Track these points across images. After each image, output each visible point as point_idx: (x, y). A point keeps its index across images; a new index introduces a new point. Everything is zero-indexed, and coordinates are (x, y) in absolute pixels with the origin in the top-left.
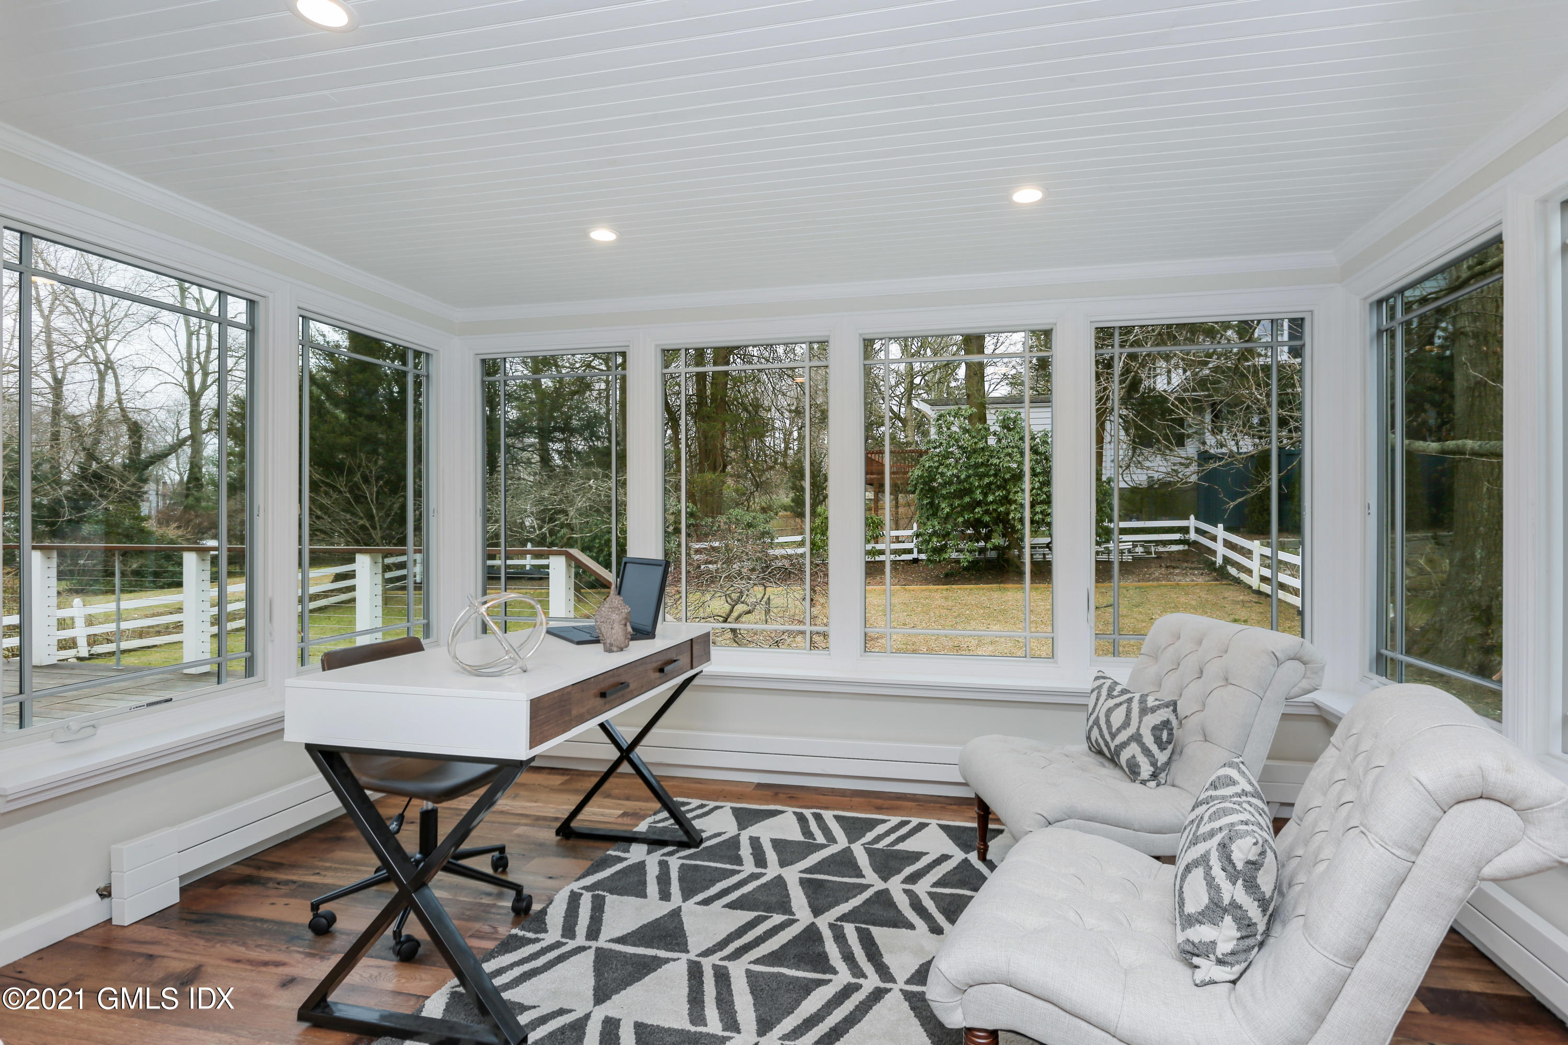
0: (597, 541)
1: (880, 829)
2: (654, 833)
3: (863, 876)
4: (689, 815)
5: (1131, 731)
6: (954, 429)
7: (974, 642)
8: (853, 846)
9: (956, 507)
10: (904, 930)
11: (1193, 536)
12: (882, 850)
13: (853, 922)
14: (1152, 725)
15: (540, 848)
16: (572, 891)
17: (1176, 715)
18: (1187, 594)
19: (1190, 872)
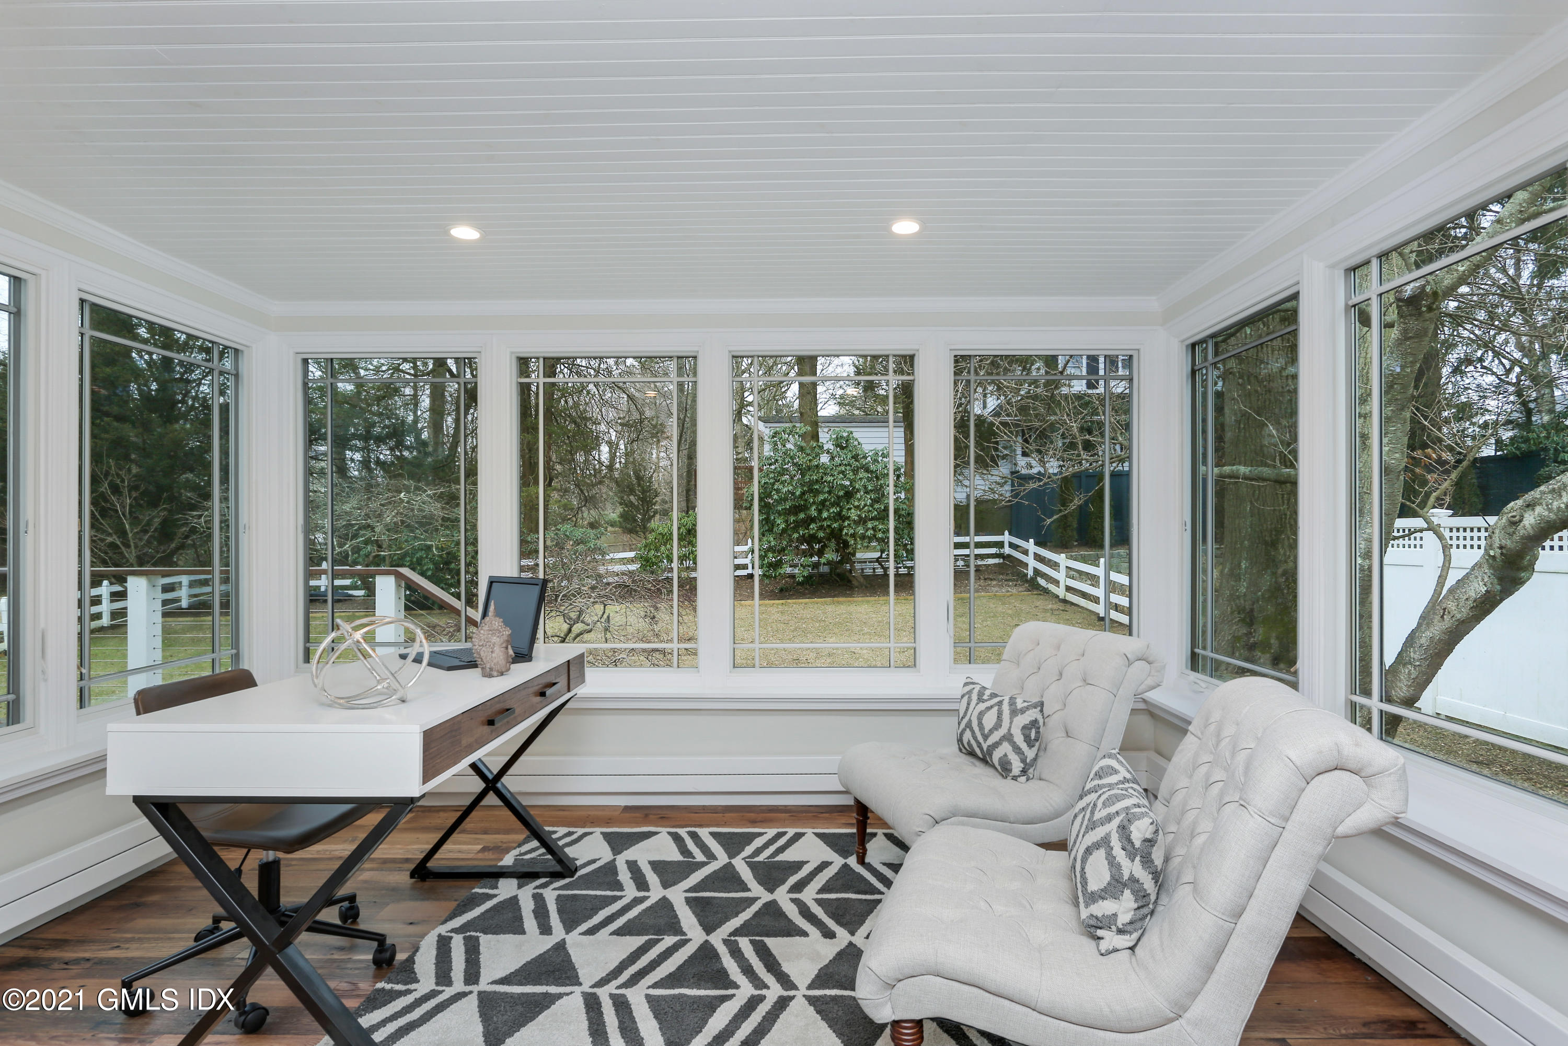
0: (408, 559)
1: (758, 842)
2: (523, 865)
3: (749, 890)
4: (561, 843)
5: (1002, 731)
6: (789, 446)
7: (813, 655)
8: (734, 861)
9: (791, 523)
10: (798, 938)
11: (1007, 550)
12: (763, 862)
13: (746, 936)
14: (1022, 725)
15: (394, 892)
16: (440, 935)
17: (1043, 715)
18: (1004, 604)
19: (1091, 854)
